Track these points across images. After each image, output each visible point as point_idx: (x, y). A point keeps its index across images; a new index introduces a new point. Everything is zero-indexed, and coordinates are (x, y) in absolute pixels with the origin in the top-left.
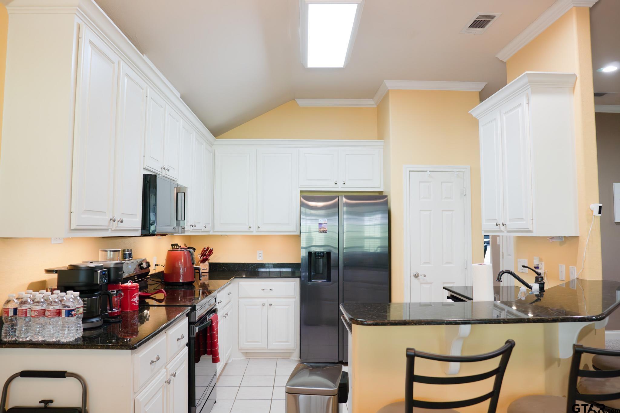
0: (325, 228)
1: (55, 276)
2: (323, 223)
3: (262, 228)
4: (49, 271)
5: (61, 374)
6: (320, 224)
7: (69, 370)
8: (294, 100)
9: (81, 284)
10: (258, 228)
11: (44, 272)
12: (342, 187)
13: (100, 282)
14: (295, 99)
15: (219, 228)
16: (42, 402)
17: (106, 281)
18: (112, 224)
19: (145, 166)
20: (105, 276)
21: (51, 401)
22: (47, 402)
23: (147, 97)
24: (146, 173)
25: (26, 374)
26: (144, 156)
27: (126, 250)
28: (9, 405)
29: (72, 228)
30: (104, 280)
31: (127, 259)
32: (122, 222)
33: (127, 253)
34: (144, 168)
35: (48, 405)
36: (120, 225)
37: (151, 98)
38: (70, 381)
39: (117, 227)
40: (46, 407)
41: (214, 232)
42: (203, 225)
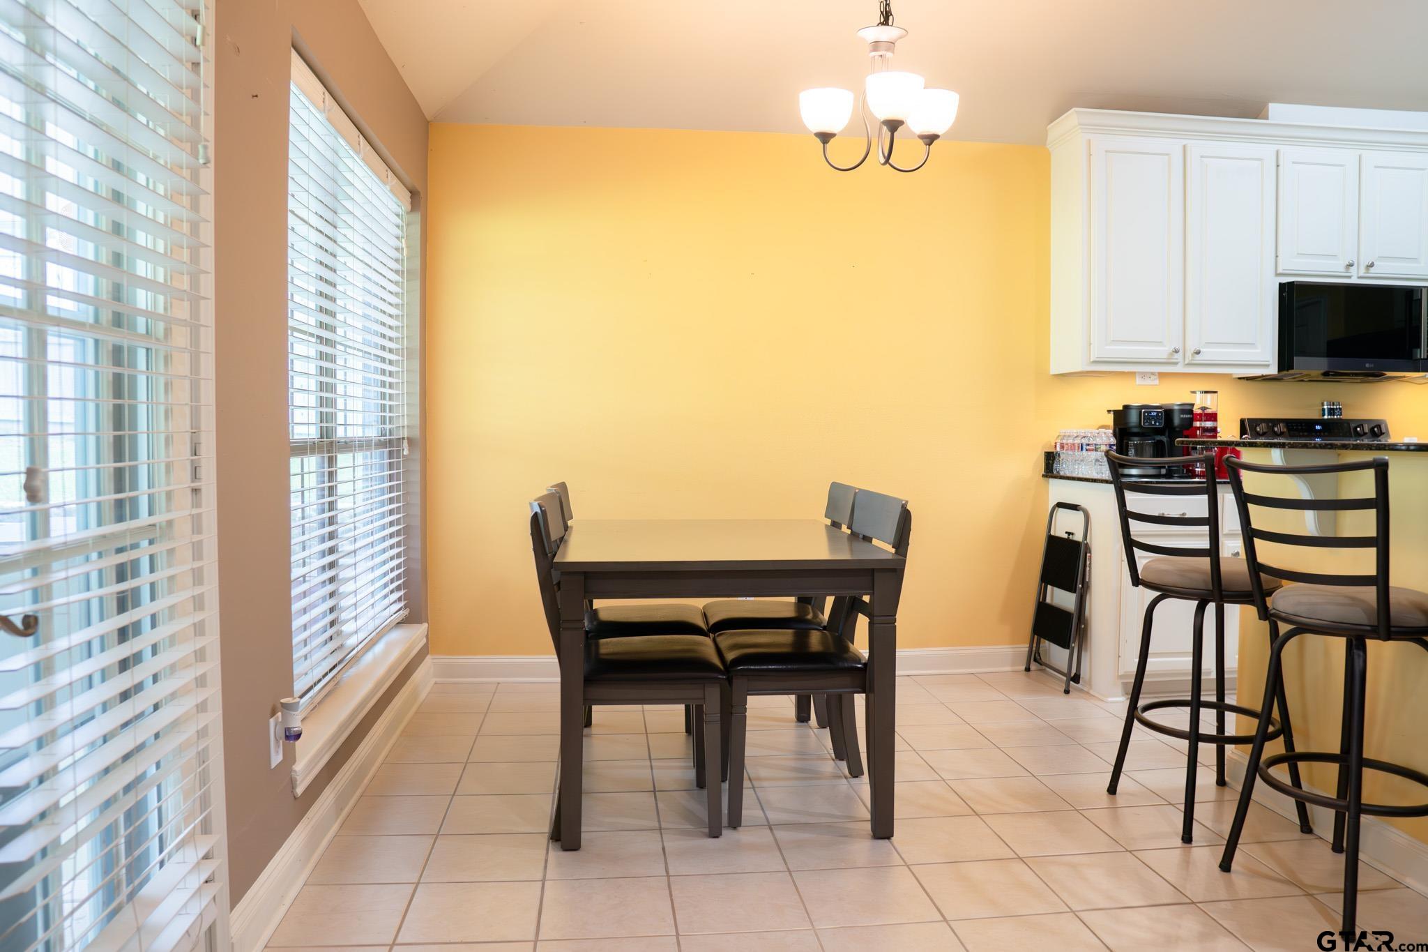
1: (1112, 415)
4: (1109, 411)
5: (1074, 507)
7: (1080, 504)
9: (1131, 425)
11: (1106, 412)
13: (1146, 424)
16: (1066, 533)
17: (1157, 424)
18: (1176, 356)
19: (1280, 271)
20: (1157, 418)
21: (1073, 534)
22: (1069, 534)
23: (1278, 166)
24: (1285, 280)
25: (1061, 505)
26: (1277, 256)
27: (1325, 403)
28: (1052, 533)
29: (1091, 360)
30: (1153, 423)
31: (1326, 417)
32: (1198, 353)
33: (1325, 407)
34: (1277, 275)
35: (1071, 537)
36: (1198, 357)
37: (1293, 163)
38: (1080, 515)
39: (1192, 360)
40: (1069, 538)
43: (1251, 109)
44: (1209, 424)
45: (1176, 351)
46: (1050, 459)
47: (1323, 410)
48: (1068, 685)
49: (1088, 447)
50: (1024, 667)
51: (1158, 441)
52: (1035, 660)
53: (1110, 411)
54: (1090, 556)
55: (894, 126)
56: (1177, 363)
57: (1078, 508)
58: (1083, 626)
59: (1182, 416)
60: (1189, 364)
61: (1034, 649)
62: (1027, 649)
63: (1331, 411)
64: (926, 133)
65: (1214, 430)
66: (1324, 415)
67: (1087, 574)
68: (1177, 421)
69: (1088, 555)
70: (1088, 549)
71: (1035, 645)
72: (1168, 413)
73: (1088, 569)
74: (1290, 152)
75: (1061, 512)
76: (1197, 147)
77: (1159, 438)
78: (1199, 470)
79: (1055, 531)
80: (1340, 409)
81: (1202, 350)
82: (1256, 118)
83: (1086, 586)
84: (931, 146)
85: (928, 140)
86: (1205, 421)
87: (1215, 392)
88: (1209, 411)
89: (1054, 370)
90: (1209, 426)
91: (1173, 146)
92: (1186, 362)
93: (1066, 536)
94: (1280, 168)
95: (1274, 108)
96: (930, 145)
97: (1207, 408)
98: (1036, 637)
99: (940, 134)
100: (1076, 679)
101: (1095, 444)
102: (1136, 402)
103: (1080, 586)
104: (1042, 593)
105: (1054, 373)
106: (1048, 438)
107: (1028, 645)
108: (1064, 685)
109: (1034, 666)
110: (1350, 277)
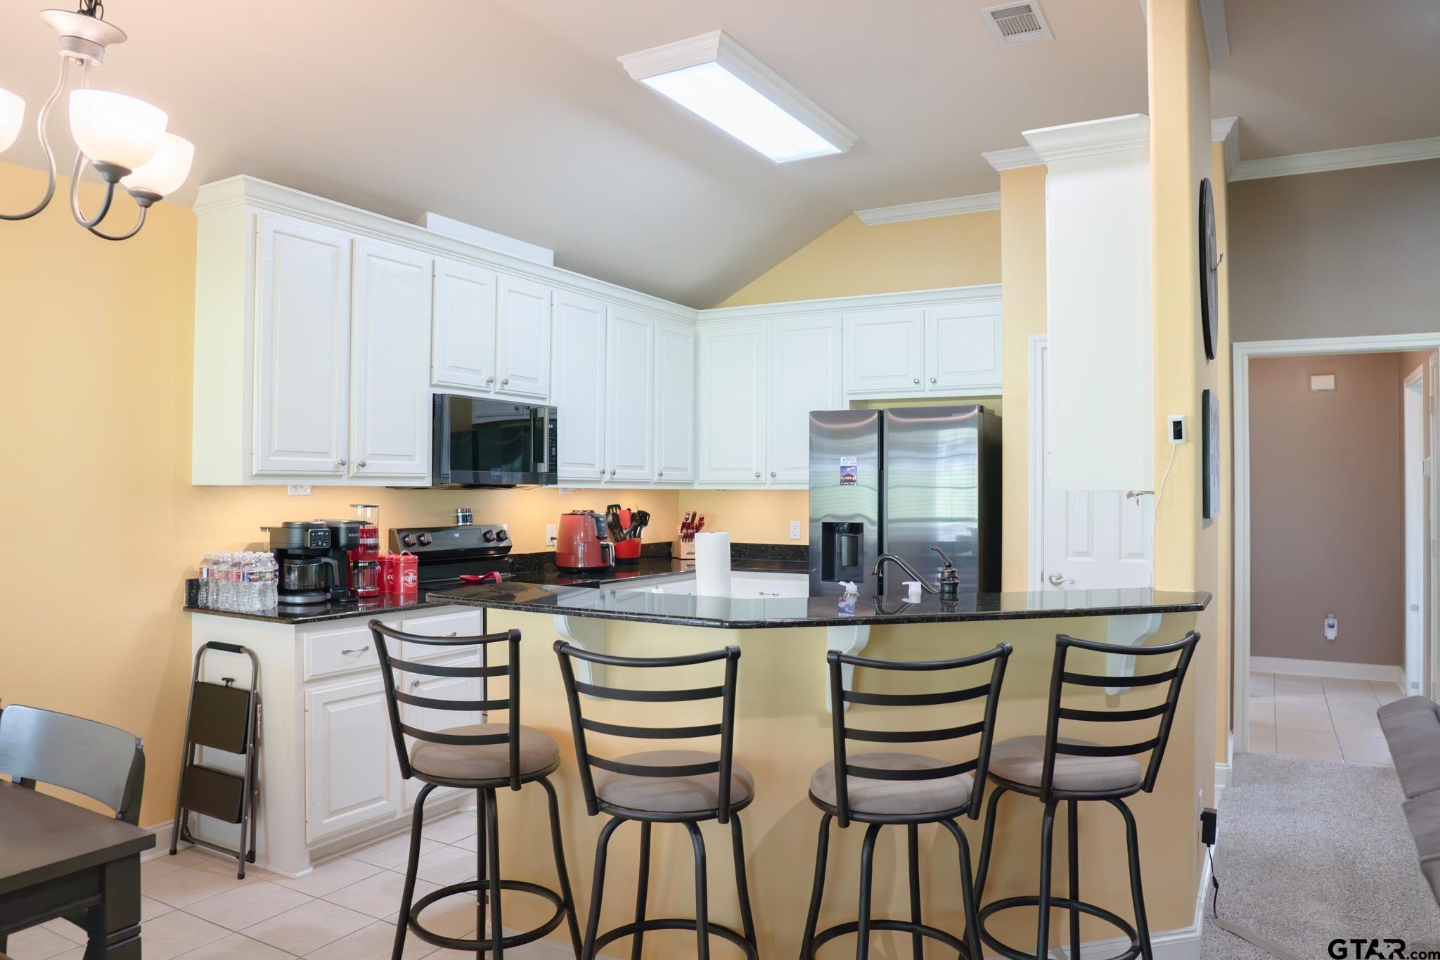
0: (852, 476)
1: (268, 534)
2: (849, 465)
3: (780, 476)
4: (263, 529)
5: (237, 649)
6: (843, 468)
7: (247, 646)
8: (853, 214)
9: (294, 546)
10: (772, 476)
11: (260, 530)
12: (930, 390)
13: (311, 545)
14: (855, 212)
15: (708, 478)
16: (223, 679)
17: (325, 544)
18: (342, 468)
19: (434, 382)
20: (323, 538)
21: (232, 680)
22: (228, 680)
23: (434, 276)
24: (439, 391)
25: (212, 645)
26: (432, 367)
27: (459, 511)
28: (200, 679)
29: (254, 473)
30: (320, 543)
31: (460, 524)
32: (363, 465)
33: (460, 514)
34: (432, 385)
35: (229, 684)
36: (363, 470)
37: (447, 275)
38: (245, 657)
39: (357, 473)
40: (227, 686)
41: (701, 484)
42: (657, 472)
43: (409, 213)
44: (371, 541)
45: (343, 464)
46: (193, 586)
47: (457, 517)
48: (242, 867)
49: (252, 577)
50: (168, 850)
51: (324, 563)
52: (184, 838)
53: (266, 528)
54: (261, 708)
55: (115, 173)
56: (341, 476)
57: (241, 650)
58: (256, 792)
59: (350, 535)
60: (354, 477)
61: (181, 823)
62: (172, 826)
63: (464, 518)
64: (146, 191)
65: (375, 547)
66: (458, 522)
67: (259, 729)
68: (343, 540)
69: (259, 706)
70: (258, 700)
71: (181, 818)
72: (334, 531)
73: (259, 722)
74: (445, 265)
75: (211, 654)
76: (366, 244)
77: (324, 560)
78: (362, 590)
79: (203, 676)
80: (471, 515)
81: (367, 462)
82: (413, 223)
83: (257, 742)
84: (148, 209)
85: (146, 200)
86: (367, 537)
87: (375, 506)
88: (370, 527)
89: (196, 481)
90: (371, 543)
91: (342, 237)
92: (351, 475)
93: (224, 683)
94: (436, 278)
95: (431, 217)
96: (147, 207)
97: (367, 523)
98: (182, 809)
99: (162, 194)
100: (251, 857)
101: (260, 572)
102: (299, 517)
103: (252, 745)
104: (189, 753)
105: (195, 484)
106: (191, 562)
107: (173, 820)
108: (237, 869)
109: (180, 846)
110: (488, 392)
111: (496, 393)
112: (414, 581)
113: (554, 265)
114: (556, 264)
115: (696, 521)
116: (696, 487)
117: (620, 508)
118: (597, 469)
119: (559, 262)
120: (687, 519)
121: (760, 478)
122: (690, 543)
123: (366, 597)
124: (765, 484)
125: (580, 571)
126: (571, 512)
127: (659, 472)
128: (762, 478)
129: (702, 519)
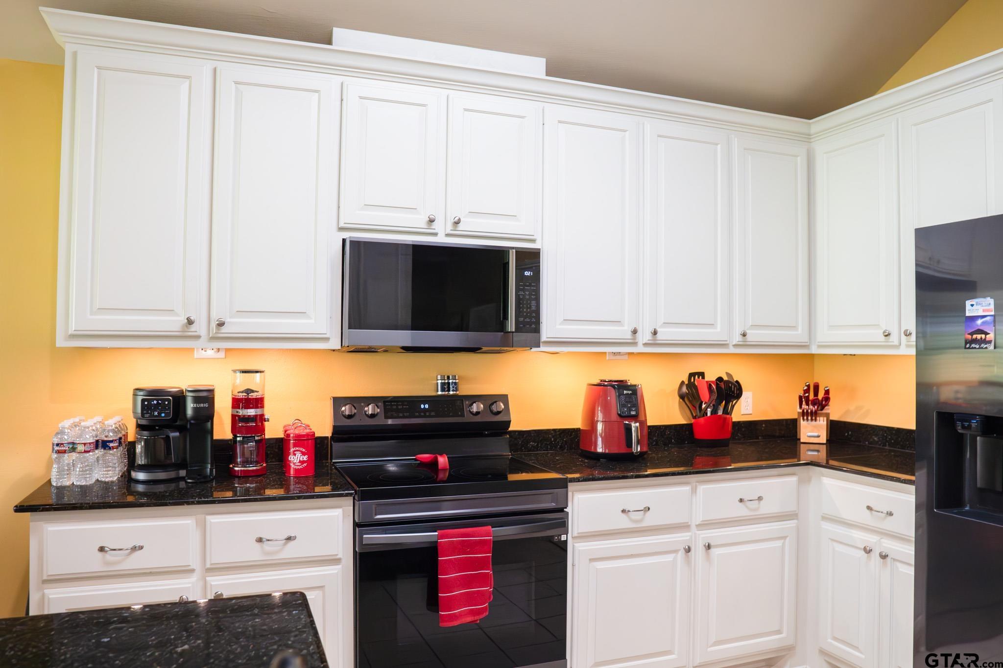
0: (985, 333)
6: (970, 319)
10: (906, 334)
13: (143, 415)
15: (829, 339)
17: (163, 415)
18: (193, 328)
19: (342, 225)
20: (162, 407)
23: (343, 101)
26: (339, 206)
27: (436, 377)
29: (69, 334)
30: (156, 413)
31: (440, 393)
32: (222, 324)
33: (437, 382)
34: (341, 229)
36: (224, 329)
39: (216, 333)
41: (820, 346)
42: (737, 332)
44: (251, 412)
45: (191, 322)
47: (435, 385)
51: (166, 436)
56: (198, 337)
60: (214, 338)
63: (446, 386)
65: (262, 419)
66: (438, 391)
72: (179, 399)
74: (357, 86)
76: (230, 72)
80: (455, 383)
81: (227, 321)
87: (260, 371)
88: (253, 395)
90: (252, 414)
92: (211, 335)
94: (346, 104)
95: (340, 33)
97: (253, 391)
110: (436, 234)
111: (447, 235)
112: (302, 462)
113: (547, 75)
114: (548, 73)
115: (821, 395)
116: (814, 350)
117: (703, 378)
118: (626, 328)
119: (554, 70)
120: (807, 391)
121: (891, 338)
122: (814, 422)
123: (246, 476)
124: (898, 347)
125: (598, 457)
126: (599, 381)
127: (741, 331)
128: (894, 339)
129: (827, 392)
